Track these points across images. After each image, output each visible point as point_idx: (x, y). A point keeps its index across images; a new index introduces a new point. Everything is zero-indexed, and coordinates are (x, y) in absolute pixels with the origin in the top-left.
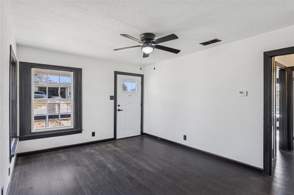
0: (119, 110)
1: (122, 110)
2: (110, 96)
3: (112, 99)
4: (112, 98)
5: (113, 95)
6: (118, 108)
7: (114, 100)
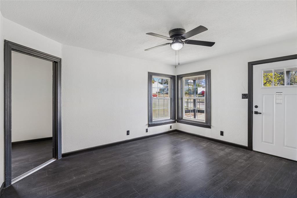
0: (256, 113)
1: (261, 113)
2: (242, 94)
3: (244, 98)
4: (244, 96)
5: (247, 93)
6: (254, 110)
7: (248, 99)
